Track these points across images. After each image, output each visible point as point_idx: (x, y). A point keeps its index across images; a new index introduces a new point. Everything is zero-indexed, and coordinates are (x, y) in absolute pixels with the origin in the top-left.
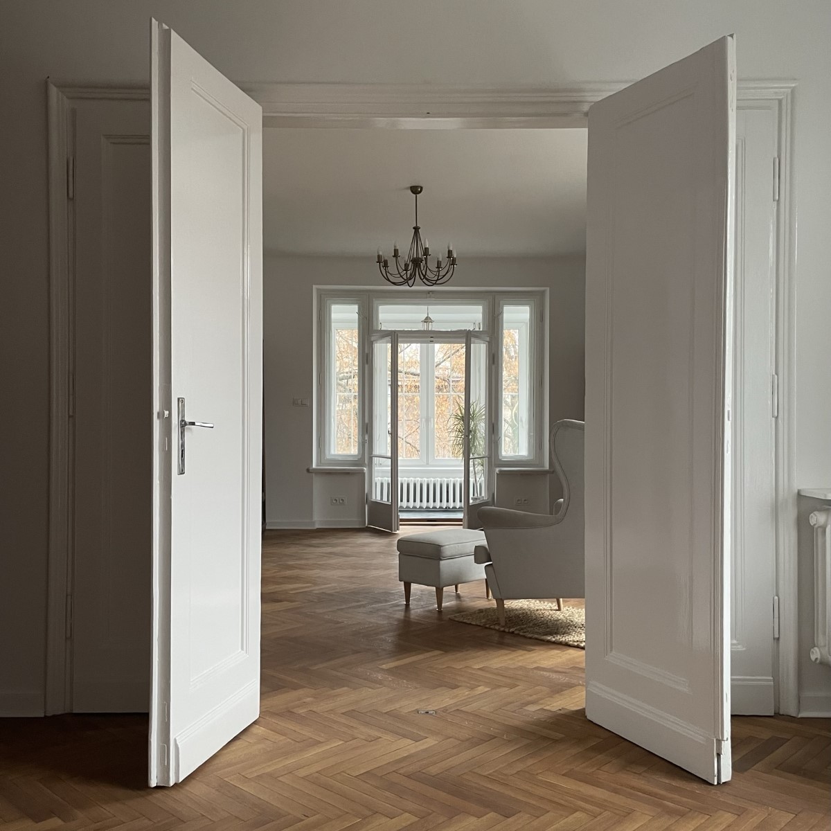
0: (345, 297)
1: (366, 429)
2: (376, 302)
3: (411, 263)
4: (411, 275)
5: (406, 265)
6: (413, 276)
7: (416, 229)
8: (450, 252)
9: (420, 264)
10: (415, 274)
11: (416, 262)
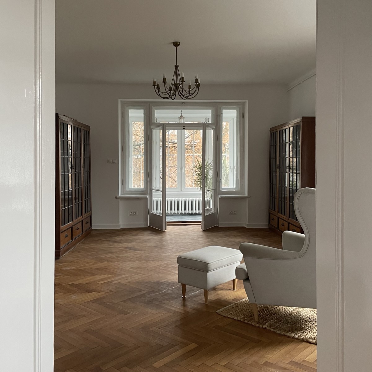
0: (136, 105)
1: (148, 175)
2: (153, 108)
3: (173, 86)
4: (173, 93)
5: (171, 88)
6: (174, 94)
7: (177, 67)
8: (197, 80)
9: (179, 87)
10: (176, 93)
11: (176, 86)
